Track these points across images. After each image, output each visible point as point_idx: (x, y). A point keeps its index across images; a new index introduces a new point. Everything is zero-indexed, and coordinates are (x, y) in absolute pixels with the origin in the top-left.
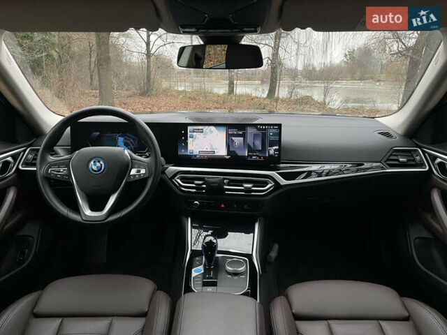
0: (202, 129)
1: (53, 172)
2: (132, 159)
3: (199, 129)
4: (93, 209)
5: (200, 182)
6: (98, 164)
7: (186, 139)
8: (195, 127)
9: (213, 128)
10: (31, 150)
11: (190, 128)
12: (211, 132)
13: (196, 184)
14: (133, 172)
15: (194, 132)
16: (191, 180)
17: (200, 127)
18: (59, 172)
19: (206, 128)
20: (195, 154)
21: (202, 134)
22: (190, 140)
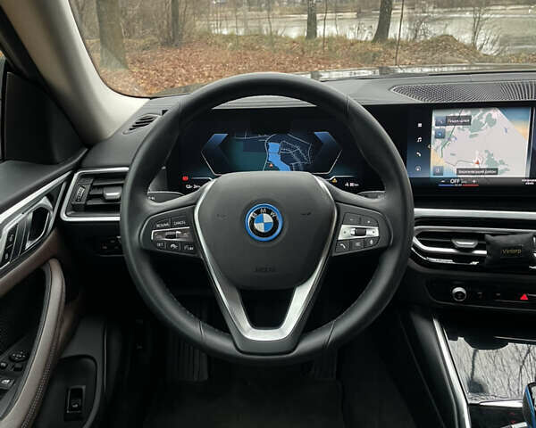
0: (469, 118)
1: (160, 238)
2: (337, 200)
3: (459, 118)
4: (257, 323)
5: (471, 244)
6: (267, 218)
7: (427, 140)
8: (452, 113)
9: (496, 114)
10: (83, 176)
11: (436, 116)
12: (492, 122)
13: (459, 249)
14: (346, 232)
15: (446, 124)
16: (445, 239)
17: (464, 113)
18: (174, 237)
19: (477, 115)
20: (446, 175)
21: (466, 128)
22: (435, 144)
